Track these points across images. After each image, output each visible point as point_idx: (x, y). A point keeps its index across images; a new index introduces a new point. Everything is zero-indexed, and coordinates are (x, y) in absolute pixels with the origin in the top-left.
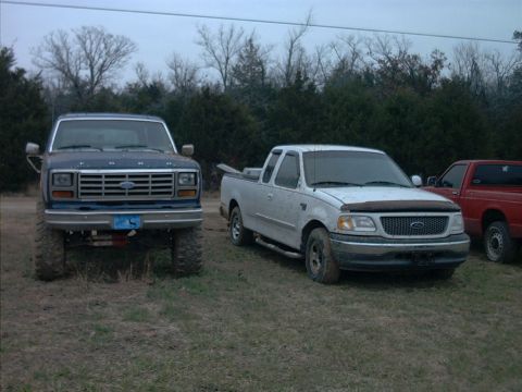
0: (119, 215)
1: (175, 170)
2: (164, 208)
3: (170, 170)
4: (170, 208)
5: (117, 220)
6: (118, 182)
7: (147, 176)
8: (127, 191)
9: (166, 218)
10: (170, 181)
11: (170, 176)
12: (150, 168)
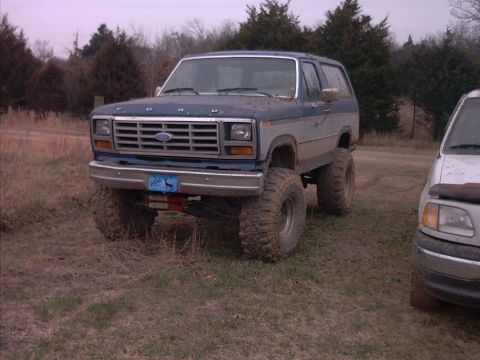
0: (154, 174)
1: (218, 119)
2: (209, 168)
3: (213, 119)
4: (216, 168)
5: (152, 179)
6: (154, 133)
7: (186, 126)
8: (164, 144)
9: (207, 182)
10: (214, 134)
11: (214, 127)
12: (190, 116)
